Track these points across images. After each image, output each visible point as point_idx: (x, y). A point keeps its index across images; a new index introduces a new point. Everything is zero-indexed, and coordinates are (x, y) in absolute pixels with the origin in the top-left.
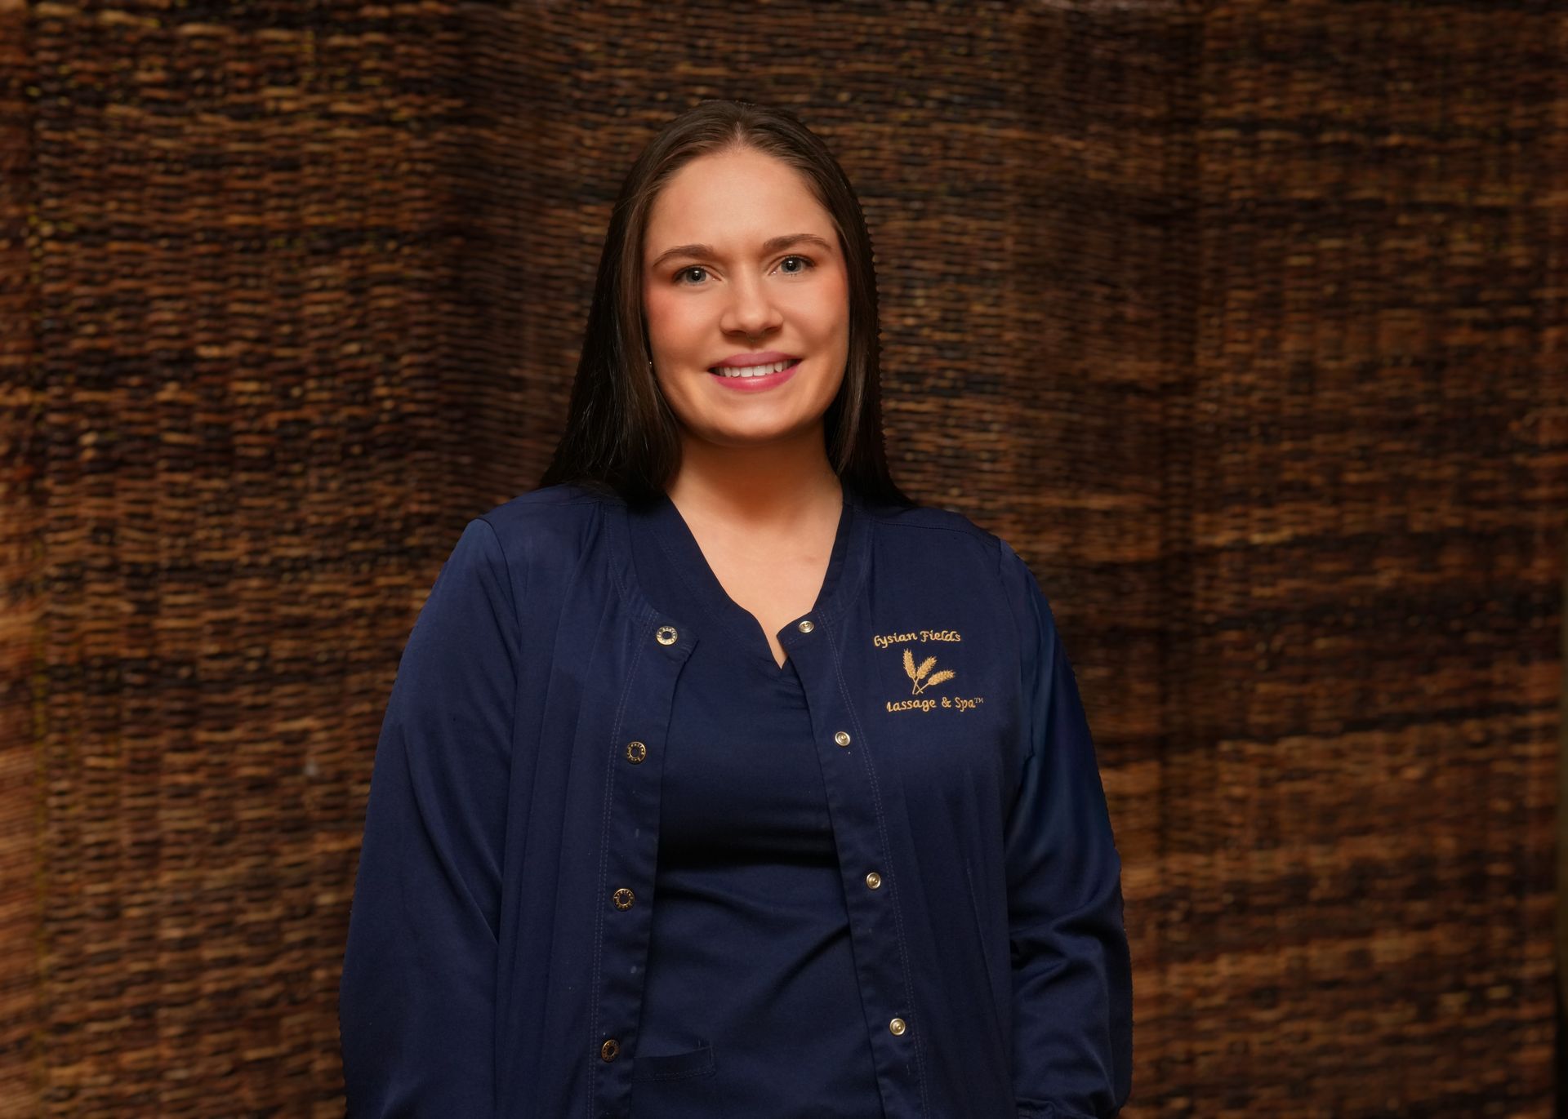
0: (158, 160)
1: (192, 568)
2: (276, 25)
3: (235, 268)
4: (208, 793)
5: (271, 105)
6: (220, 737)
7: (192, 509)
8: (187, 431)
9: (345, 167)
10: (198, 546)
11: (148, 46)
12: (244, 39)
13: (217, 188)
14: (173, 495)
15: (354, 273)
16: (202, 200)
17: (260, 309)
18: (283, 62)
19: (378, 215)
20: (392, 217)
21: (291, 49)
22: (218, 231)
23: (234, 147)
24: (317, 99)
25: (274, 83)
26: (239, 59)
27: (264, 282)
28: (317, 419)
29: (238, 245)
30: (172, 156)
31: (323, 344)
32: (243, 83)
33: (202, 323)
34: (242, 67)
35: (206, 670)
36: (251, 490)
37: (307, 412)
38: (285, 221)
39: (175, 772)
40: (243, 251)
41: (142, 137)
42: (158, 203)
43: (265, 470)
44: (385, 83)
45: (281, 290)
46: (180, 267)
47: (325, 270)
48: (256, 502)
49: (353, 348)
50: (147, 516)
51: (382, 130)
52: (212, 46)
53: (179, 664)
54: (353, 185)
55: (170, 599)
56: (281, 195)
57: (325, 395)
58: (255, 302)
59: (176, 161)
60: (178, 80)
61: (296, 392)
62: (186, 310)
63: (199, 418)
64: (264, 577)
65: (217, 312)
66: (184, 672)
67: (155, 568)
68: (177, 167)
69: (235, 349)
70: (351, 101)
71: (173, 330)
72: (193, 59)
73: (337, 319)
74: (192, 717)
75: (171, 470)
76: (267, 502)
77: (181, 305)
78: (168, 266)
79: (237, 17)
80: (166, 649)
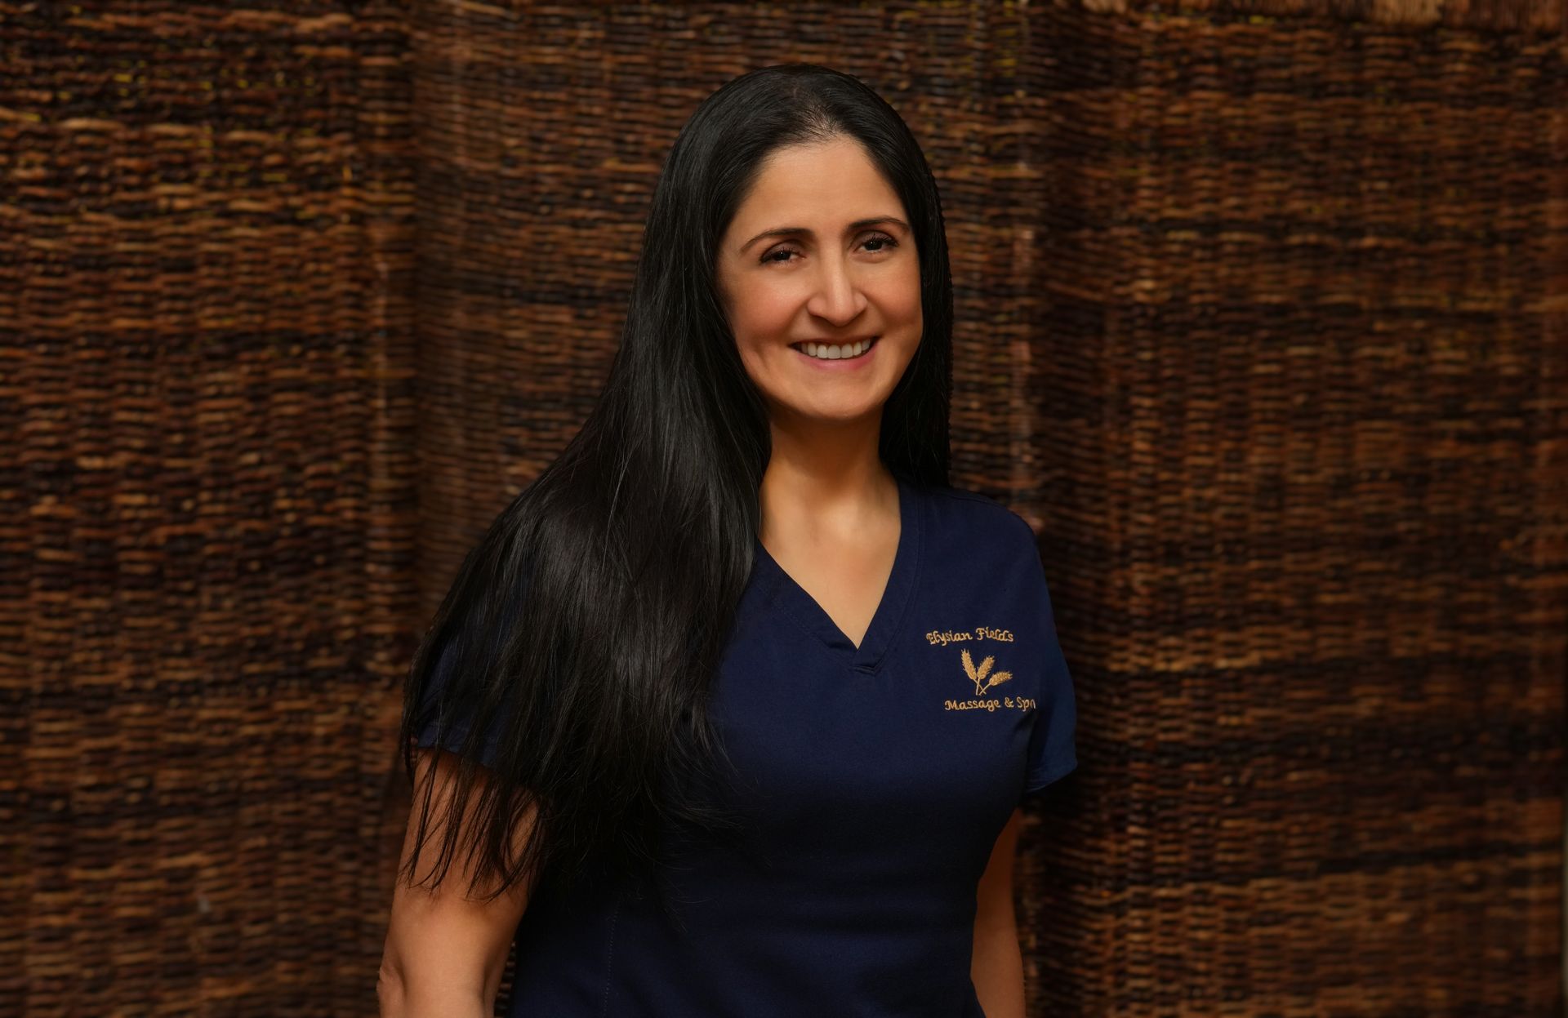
0: (36, 261)
1: (68, 693)
2: (170, 119)
3: (120, 375)
4: (81, 936)
5: (163, 203)
6: (96, 875)
7: (69, 630)
8: (64, 547)
9: (245, 268)
10: (74, 670)
11: (30, 142)
12: (133, 134)
13: (102, 290)
14: (48, 616)
15: (253, 379)
16: (85, 303)
17: (148, 418)
18: (178, 158)
19: (282, 318)
20: (296, 320)
21: (187, 144)
22: (102, 335)
23: (122, 247)
24: (215, 196)
25: (167, 180)
26: (129, 155)
27: (154, 389)
28: (211, 534)
29: (125, 350)
30: (52, 257)
31: (218, 454)
32: (133, 180)
33: (83, 433)
34: (132, 163)
35: (82, 803)
36: (136, 610)
37: (200, 526)
38: (177, 324)
39: (45, 913)
40: (130, 356)
41: (19, 237)
42: (37, 307)
43: (151, 588)
44: (290, 180)
45: (172, 398)
46: (60, 373)
47: (221, 376)
48: (141, 622)
49: (252, 458)
50: (19, 638)
51: (287, 229)
52: (100, 141)
53: (52, 796)
54: (253, 286)
55: (43, 727)
56: (174, 297)
57: (220, 508)
58: (143, 410)
59: (56, 262)
60: (59, 178)
61: (188, 505)
62: (65, 419)
63: (79, 533)
64: (149, 702)
65: (101, 421)
66: (57, 805)
67: (27, 693)
68: (58, 269)
69: (120, 459)
70: (253, 199)
71: (51, 440)
72: (78, 155)
73: (235, 427)
74: (64, 854)
75: (46, 589)
76: (154, 622)
77: (60, 414)
78: (46, 373)
79: (126, 111)
80: (37, 780)
